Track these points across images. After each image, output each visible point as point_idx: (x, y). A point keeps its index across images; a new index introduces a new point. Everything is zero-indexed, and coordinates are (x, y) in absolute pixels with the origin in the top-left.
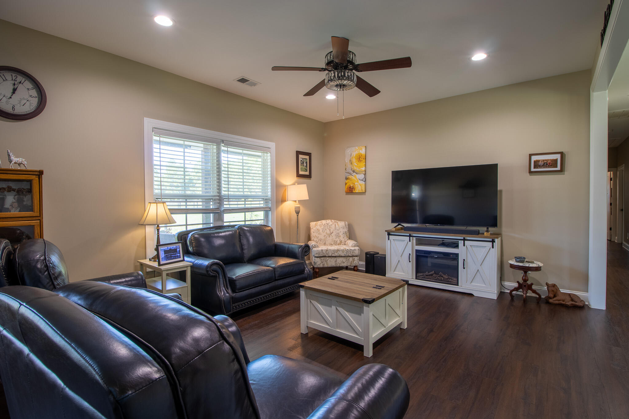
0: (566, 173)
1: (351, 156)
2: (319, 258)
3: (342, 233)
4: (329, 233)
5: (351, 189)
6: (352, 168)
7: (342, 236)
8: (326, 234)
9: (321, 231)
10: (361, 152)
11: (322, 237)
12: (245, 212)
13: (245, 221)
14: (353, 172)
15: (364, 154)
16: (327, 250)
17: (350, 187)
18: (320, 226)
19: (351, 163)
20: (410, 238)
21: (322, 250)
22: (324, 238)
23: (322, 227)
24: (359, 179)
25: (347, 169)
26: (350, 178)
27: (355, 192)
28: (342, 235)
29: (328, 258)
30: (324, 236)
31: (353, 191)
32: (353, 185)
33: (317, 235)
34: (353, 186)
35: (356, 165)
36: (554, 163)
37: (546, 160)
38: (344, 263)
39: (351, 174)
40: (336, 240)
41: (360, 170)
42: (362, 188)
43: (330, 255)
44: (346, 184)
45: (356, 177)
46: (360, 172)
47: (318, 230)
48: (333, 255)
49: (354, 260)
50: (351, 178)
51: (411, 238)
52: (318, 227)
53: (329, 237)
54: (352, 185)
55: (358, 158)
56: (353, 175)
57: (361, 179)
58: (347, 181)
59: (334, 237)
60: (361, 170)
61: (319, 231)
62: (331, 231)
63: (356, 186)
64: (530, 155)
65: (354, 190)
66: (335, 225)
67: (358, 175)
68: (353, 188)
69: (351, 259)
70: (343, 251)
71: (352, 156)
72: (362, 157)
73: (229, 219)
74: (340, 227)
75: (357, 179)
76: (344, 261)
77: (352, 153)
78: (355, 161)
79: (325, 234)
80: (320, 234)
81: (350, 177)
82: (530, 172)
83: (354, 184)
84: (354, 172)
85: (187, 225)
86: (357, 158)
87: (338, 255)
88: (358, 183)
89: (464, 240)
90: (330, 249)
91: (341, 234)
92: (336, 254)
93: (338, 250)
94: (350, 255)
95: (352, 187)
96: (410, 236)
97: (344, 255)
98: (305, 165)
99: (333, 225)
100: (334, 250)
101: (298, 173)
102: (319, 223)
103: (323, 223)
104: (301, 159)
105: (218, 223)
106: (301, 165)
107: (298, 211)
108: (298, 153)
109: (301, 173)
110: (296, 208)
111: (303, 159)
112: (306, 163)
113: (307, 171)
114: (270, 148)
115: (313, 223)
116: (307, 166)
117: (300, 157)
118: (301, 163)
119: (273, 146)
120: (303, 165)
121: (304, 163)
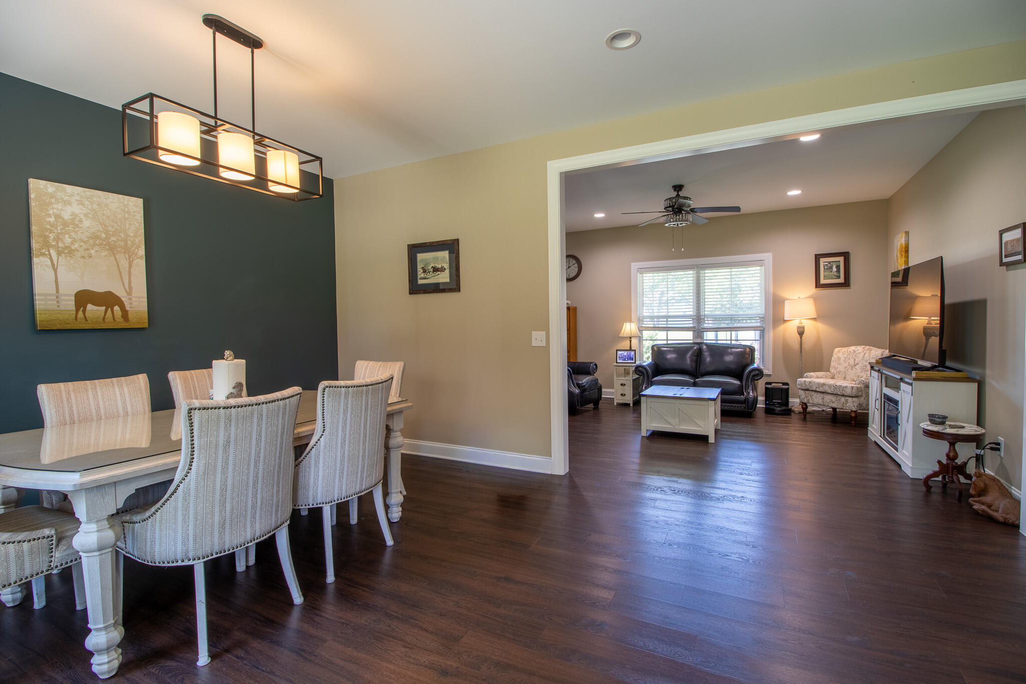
2: (803, 391)
4: (853, 364)
6: (898, 266)
8: (848, 365)
9: (842, 361)
10: (902, 241)
11: (841, 368)
12: (731, 331)
15: (904, 244)
16: (810, 382)
18: (843, 354)
19: (897, 260)
21: (805, 381)
22: (844, 370)
23: (845, 356)
29: (813, 393)
33: (836, 365)
35: (900, 261)
38: (833, 402)
40: (861, 375)
43: (814, 389)
47: (839, 358)
48: (817, 390)
49: (847, 401)
52: (840, 355)
53: (852, 369)
59: (859, 371)
61: (839, 360)
62: (856, 362)
66: (865, 353)
69: (843, 399)
70: (830, 386)
71: (897, 248)
73: (709, 337)
74: (871, 357)
77: (898, 244)
78: (899, 256)
79: (846, 364)
85: (667, 340)
86: (900, 252)
87: (824, 391)
89: (901, 381)
90: (814, 382)
92: (821, 389)
93: (824, 384)
94: (839, 393)
97: (830, 392)
98: (835, 269)
99: (862, 354)
100: (819, 384)
101: (818, 283)
102: (845, 349)
103: (849, 350)
104: (825, 264)
105: (699, 341)
106: (824, 271)
107: (801, 332)
108: (818, 257)
109: (823, 281)
110: (799, 328)
111: (829, 263)
112: (838, 267)
113: (839, 277)
114: (764, 260)
115: (837, 350)
116: (838, 271)
117: (823, 261)
118: (824, 268)
119: (768, 257)
120: (831, 270)
121: (831, 268)
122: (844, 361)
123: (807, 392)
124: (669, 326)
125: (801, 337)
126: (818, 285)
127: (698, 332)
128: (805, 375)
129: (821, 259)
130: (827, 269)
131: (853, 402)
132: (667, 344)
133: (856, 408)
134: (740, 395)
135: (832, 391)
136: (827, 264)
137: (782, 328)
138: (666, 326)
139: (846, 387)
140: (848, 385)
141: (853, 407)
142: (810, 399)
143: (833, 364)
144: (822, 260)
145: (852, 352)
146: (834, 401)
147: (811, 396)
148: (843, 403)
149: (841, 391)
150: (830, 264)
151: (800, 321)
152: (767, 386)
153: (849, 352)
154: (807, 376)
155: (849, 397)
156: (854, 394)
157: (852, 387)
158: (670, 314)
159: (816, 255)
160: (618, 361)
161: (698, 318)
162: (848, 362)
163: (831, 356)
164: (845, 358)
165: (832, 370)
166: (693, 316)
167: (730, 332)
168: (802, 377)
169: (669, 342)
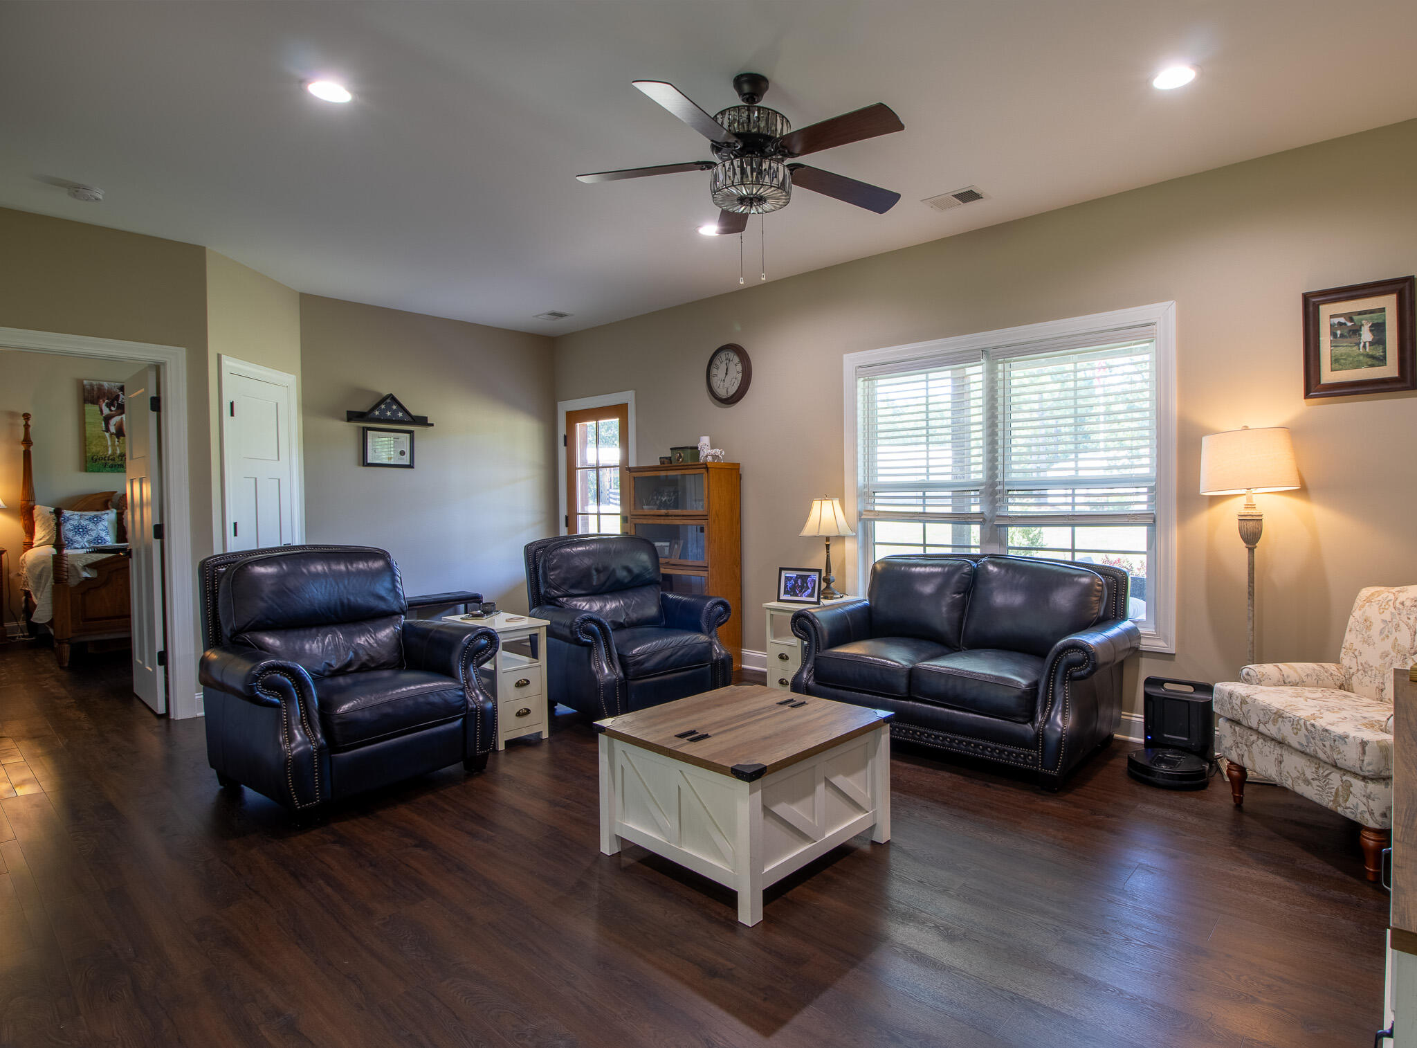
8: (1394, 647)
9: (1375, 631)
11: (1372, 655)
13: (1073, 550)
16: (1244, 701)
18: (1382, 610)
22: (1381, 662)
23: (1387, 616)
29: (1255, 737)
30: (1381, 657)
33: (1358, 645)
38: (1307, 782)
43: (1254, 724)
47: (1369, 623)
48: (1262, 728)
49: (1347, 789)
52: (1372, 611)
61: (1368, 628)
69: (1335, 779)
70: (1295, 724)
76: (1309, 775)
80: (1367, 641)
87: (1279, 737)
90: (1255, 701)
92: (1271, 730)
93: (1279, 715)
94: (1324, 757)
97: (1297, 745)
98: (1367, 336)
100: (1267, 711)
101: (1313, 382)
102: (1386, 593)
103: (1402, 597)
104: (1336, 320)
105: (995, 549)
106: (1334, 345)
107: (1251, 534)
108: (1311, 304)
109: (1328, 376)
110: (1243, 520)
111: (1349, 317)
112: (1378, 328)
113: (1381, 360)
114: (1153, 324)
115: (1365, 592)
116: (1379, 341)
117: (1328, 313)
118: (1334, 334)
119: (1164, 313)
120: (1355, 339)
121: (1356, 331)
122: (1381, 632)
123: (1237, 729)
124: (928, 510)
125: (1251, 550)
126: (1313, 386)
127: (995, 527)
128: (1245, 671)
129: (1323, 308)
130: (1342, 336)
131: (1368, 797)
132: (925, 557)
133: (1379, 819)
134: (1025, 723)
135: (1300, 743)
136: (1342, 320)
137: (1204, 519)
138: (920, 509)
139: (1344, 738)
140: (1352, 733)
141: (1367, 816)
142: (1246, 754)
143: (1349, 638)
144: (1326, 311)
145: (1408, 603)
146: (1310, 778)
147: (1249, 746)
148: (1337, 793)
149: (1328, 749)
150: (1351, 320)
151: (1249, 499)
152: (1149, 690)
153: (1398, 605)
154: (1248, 674)
155: (1355, 775)
156: (1368, 769)
157: (1364, 744)
158: (933, 479)
159: (1306, 298)
160: (783, 597)
161: (994, 490)
162: (1392, 638)
163: (1348, 612)
164: (1384, 621)
165: (1346, 660)
166: (981, 484)
167: (1069, 529)
168: (1237, 677)
169: (930, 551)
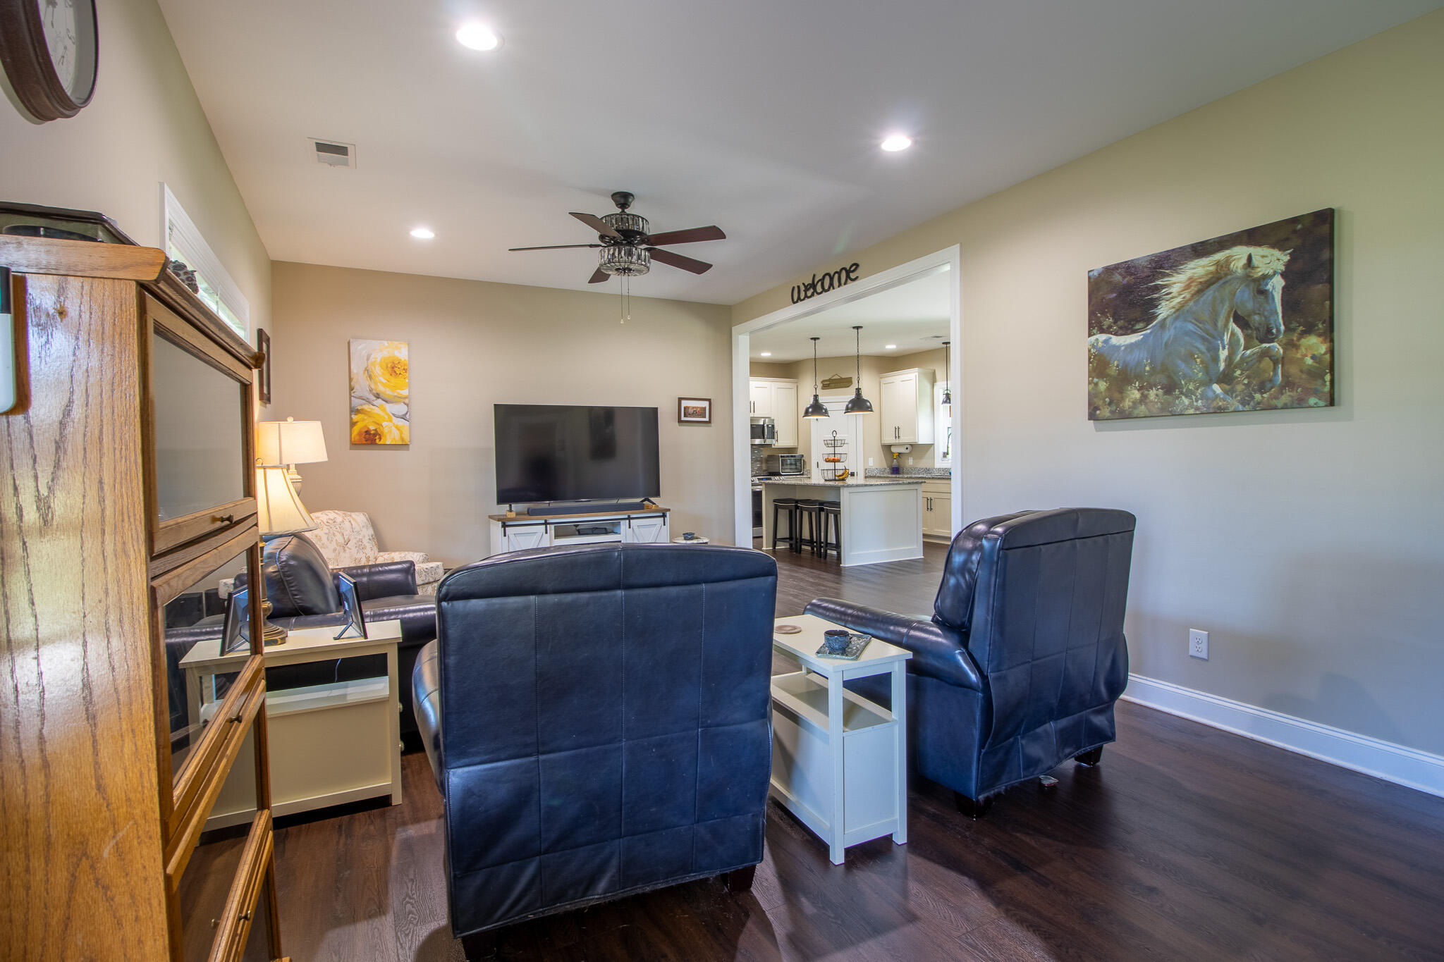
0: (712, 425)
1: (368, 359)
3: (367, 538)
4: (343, 541)
5: (371, 437)
6: (373, 387)
7: (368, 546)
8: (337, 544)
9: (325, 540)
10: (397, 353)
11: (329, 553)
14: (376, 397)
15: (405, 360)
17: (366, 432)
18: (320, 527)
19: (370, 377)
20: (546, 527)
22: (334, 554)
23: (325, 530)
24: (394, 415)
25: (357, 387)
26: (366, 411)
27: (381, 443)
28: (369, 543)
31: (377, 441)
32: (378, 427)
34: (376, 430)
35: (384, 381)
36: (701, 412)
37: (695, 407)
39: (369, 402)
40: (358, 556)
41: (396, 394)
42: (401, 433)
44: (353, 424)
45: (384, 410)
46: (399, 400)
50: (369, 410)
51: (548, 526)
53: (345, 551)
54: (372, 428)
55: (389, 366)
56: (374, 403)
57: (401, 414)
58: (355, 418)
59: (354, 550)
60: (399, 393)
61: (320, 539)
62: (346, 537)
63: (386, 430)
64: (680, 399)
65: (380, 439)
66: (350, 521)
67: (391, 405)
68: (375, 435)
71: (372, 359)
72: (399, 366)
74: (360, 526)
75: (387, 414)
77: (371, 354)
78: (380, 373)
79: (334, 545)
80: (323, 547)
81: (367, 407)
82: (680, 421)
83: (378, 424)
84: (378, 396)
86: (387, 367)
88: (391, 424)
89: (629, 518)
91: (366, 541)
95: (372, 432)
96: (546, 523)
99: (346, 523)
